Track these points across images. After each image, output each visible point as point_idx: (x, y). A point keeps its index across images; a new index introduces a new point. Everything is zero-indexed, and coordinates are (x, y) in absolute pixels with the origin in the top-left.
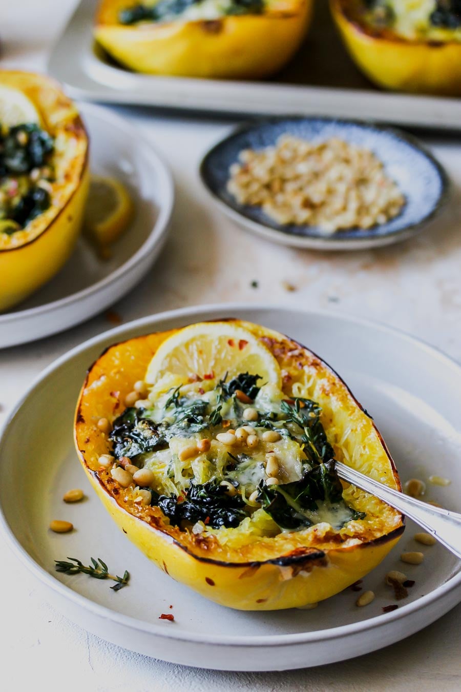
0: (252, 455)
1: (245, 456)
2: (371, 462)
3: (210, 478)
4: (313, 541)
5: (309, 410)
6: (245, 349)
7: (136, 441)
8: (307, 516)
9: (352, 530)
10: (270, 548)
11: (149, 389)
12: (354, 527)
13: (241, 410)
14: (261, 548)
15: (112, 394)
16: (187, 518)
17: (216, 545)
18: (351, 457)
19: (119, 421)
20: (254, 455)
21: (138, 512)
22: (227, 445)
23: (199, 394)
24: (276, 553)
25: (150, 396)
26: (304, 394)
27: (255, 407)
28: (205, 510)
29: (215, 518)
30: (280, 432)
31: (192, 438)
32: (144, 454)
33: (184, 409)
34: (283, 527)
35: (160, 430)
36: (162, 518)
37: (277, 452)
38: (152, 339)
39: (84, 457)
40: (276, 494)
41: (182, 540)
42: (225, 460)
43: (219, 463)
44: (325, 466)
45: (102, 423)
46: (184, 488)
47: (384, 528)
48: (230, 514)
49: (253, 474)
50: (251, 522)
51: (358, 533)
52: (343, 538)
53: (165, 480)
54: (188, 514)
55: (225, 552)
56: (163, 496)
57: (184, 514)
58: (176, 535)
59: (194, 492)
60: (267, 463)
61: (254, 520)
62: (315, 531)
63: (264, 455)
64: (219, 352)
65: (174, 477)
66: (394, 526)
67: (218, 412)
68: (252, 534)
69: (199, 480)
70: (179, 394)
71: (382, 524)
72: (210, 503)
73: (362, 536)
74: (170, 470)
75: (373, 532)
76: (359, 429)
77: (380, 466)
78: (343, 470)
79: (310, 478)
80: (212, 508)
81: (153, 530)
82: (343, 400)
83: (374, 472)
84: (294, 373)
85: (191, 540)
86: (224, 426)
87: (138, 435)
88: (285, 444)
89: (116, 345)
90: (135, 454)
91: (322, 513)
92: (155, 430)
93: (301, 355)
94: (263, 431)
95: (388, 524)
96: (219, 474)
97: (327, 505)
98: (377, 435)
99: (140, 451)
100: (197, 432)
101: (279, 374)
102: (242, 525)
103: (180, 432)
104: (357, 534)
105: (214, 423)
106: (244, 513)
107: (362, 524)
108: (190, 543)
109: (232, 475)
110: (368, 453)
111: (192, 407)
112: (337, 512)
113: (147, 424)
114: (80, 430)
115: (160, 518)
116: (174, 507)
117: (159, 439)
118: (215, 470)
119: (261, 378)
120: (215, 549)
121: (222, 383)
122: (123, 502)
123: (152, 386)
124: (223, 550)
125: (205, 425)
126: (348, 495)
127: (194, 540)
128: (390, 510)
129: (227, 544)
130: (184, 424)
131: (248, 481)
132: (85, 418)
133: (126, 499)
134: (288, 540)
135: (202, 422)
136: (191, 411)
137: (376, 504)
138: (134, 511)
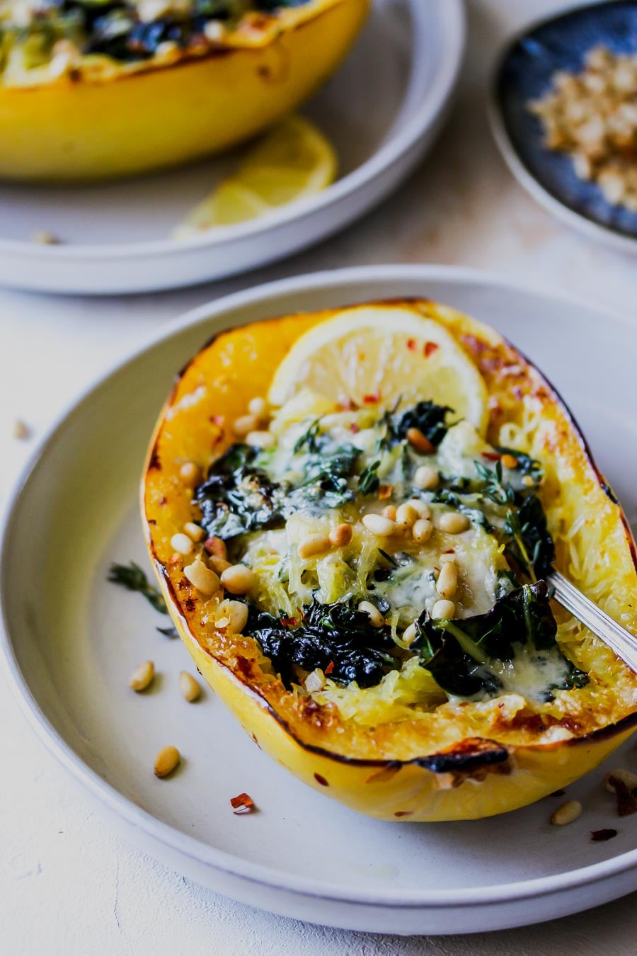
0: (418, 554)
1: (406, 557)
2: (611, 580)
3: (343, 595)
4: (494, 726)
5: (523, 471)
6: (434, 356)
7: (236, 512)
8: (493, 672)
9: (562, 709)
10: (423, 731)
11: (273, 413)
12: (565, 703)
13: (415, 468)
14: (408, 732)
15: (212, 420)
16: (298, 662)
17: (336, 721)
18: (581, 563)
19: (218, 467)
20: (422, 555)
21: (220, 648)
22: (379, 537)
23: (350, 433)
24: (432, 743)
25: (274, 426)
26: (518, 443)
27: (436, 463)
28: (328, 651)
29: (343, 665)
30: (470, 514)
31: (323, 519)
32: (247, 535)
33: (321, 459)
34: (451, 693)
35: (278, 495)
36: (257, 660)
37: (461, 553)
38: (288, 325)
39: (151, 535)
40: (444, 640)
41: (282, 707)
42: (374, 561)
43: (364, 565)
44: (531, 590)
45: (188, 470)
46: (303, 603)
47: (615, 708)
48: (367, 661)
49: (416, 588)
50: (400, 678)
51: (569, 715)
52: (545, 721)
53: (272, 584)
54: (300, 656)
55: (349, 735)
56: (267, 614)
57: (293, 654)
58: (274, 695)
59: (315, 615)
60: (439, 571)
61: (406, 674)
62: (500, 707)
63: (438, 556)
64: (392, 358)
65: (288, 581)
66: (631, 705)
67: (373, 472)
68: (398, 702)
69: (326, 595)
70: (318, 430)
71: (612, 700)
72: (337, 640)
73: (577, 720)
74: (284, 571)
75: (594, 714)
76: (598, 521)
77: (623, 593)
78: (565, 591)
79: (506, 605)
80: (339, 649)
81: (239, 684)
82: (576, 464)
83: (611, 602)
84: (509, 404)
85: (296, 709)
86: (381, 497)
87: (241, 499)
88: (475, 540)
89: (228, 331)
90: (233, 532)
91: (520, 664)
92: (267, 497)
93: (523, 375)
94: (443, 511)
95: (622, 702)
96: (359, 586)
97: (529, 652)
98: (626, 536)
99: (242, 529)
100: (334, 508)
101: (485, 403)
102: (384, 681)
103: (307, 507)
104: (568, 717)
105: (365, 490)
106: (392, 660)
107: (580, 699)
108: (295, 714)
109: (380, 588)
110: (608, 564)
111: (333, 458)
112: (544, 664)
113: (257, 482)
114: (151, 484)
115: (253, 660)
116: (278, 644)
117: (273, 513)
118: (354, 578)
119: (453, 411)
120: (334, 727)
121: (387, 416)
122: (199, 626)
123: (278, 408)
124: (345, 730)
125: (348, 495)
126: (567, 633)
127: (302, 708)
128: (627, 677)
129: (355, 718)
130: (314, 490)
131: (406, 601)
132: (162, 461)
133: (205, 620)
134: (454, 720)
135: (344, 490)
136: (331, 467)
137: (608, 661)
138: (214, 645)
